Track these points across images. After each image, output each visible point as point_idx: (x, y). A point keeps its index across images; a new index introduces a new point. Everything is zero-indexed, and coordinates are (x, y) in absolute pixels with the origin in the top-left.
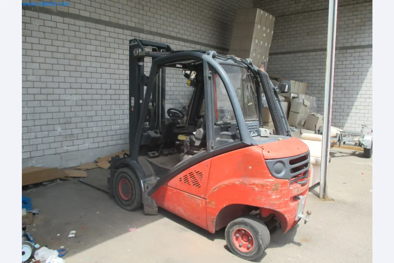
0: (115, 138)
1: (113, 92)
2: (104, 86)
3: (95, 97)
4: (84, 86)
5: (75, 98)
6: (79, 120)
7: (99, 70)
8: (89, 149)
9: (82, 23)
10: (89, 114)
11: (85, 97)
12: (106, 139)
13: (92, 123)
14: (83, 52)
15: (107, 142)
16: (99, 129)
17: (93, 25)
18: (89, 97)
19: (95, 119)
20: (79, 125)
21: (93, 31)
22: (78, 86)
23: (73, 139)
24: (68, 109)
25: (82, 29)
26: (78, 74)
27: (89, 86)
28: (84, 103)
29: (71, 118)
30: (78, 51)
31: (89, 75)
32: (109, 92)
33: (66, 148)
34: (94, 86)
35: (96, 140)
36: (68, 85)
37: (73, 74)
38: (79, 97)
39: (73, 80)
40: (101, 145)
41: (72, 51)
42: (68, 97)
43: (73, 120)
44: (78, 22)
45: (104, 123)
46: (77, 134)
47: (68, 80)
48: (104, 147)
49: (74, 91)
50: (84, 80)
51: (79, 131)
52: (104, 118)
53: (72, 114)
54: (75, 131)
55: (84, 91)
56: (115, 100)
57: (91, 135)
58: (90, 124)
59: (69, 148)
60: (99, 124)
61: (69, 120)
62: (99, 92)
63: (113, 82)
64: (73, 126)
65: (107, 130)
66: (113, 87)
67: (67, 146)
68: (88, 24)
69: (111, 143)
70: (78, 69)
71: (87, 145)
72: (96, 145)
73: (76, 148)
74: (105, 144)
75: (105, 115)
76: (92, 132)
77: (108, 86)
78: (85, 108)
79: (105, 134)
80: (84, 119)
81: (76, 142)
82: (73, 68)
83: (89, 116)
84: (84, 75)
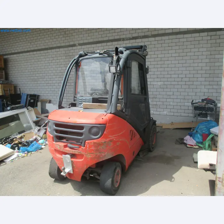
0: (186, 111)
1: (187, 79)
2: (180, 76)
3: (173, 83)
4: (166, 76)
5: (159, 83)
6: (161, 97)
7: (177, 65)
8: (167, 115)
9: (166, 38)
10: (168, 93)
11: (166, 83)
12: (179, 111)
13: (170, 99)
14: (167, 55)
15: (180, 113)
16: (175, 104)
17: (174, 37)
18: (169, 83)
19: (172, 97)
20: (161, 100)
21: (173, 41)
22: (162, 76)
23: (157, 107)
24: (155, 90)
25: (166, 41)
26: (162, 69)
27: (169, 76)
28: (165, 87)
29: (156, 95)
30: (163, 56)
31: (169, 69)
32: (184, 79)
33: (153, 112)
34: (173, 76)
35: (172, 110)
36: (156, 76)
37: (159, 69)
38: (162, 83)
39: (159, 73)
40: (176, 114)
41: (159, 56)
42: (156, 83)
43: (158, 96)
44: (163, 38)
45: (179, 100)
46: (160, 105)
47: (156, 73)
48: (178, 116)
49: (159, 80)
50: (166, 73)
51: (161, 103)
52: (179, 97)
53: (158, 93)
54: (158, 103)
55: (166, 80)
56: (189, 85)
57: (168, 107)
58: (168, 100)
59: (154, 112)
60: (175, 100)
61: (155, 96)
62: (169, 80)
63: (188, 72)
64: (157, 100)
65: (181, 105)
66: (187, 76)
67: (153, 111)
68: (171, 37)
69: (183, 114)
70: (162, 66)
71: (165, 113)
72: (172, 114)
73: (158, 113)
74: (179, 114)
75: (180, 95)
76: (170, 105)
77: (184, 76)
78: (165, 90)
79: (179, 107)
80: (165, 97)
81: (158, 110)
82: (159, 66)
83: (168, 95)
84: (166, 69)
